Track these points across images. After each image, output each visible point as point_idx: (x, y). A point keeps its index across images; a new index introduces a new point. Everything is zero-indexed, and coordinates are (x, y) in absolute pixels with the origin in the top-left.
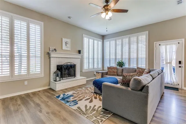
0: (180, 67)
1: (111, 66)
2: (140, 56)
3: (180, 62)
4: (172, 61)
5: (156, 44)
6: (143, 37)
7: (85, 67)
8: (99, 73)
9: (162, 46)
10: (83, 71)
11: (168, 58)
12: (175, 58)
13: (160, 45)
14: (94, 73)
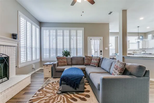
0: (101, 54)
1: (58, 56)
2: (78, 47)
3: (101, 51)
4: (98, 51)
5: (89, 38)
6: (81, 32)
7: (21, 60)
8: (48, 66)
9: (92, 40)
10: (20, 66)
11: (96, 49)
12: (99, 49)
13: (91, 39)
14: (32, 66)
